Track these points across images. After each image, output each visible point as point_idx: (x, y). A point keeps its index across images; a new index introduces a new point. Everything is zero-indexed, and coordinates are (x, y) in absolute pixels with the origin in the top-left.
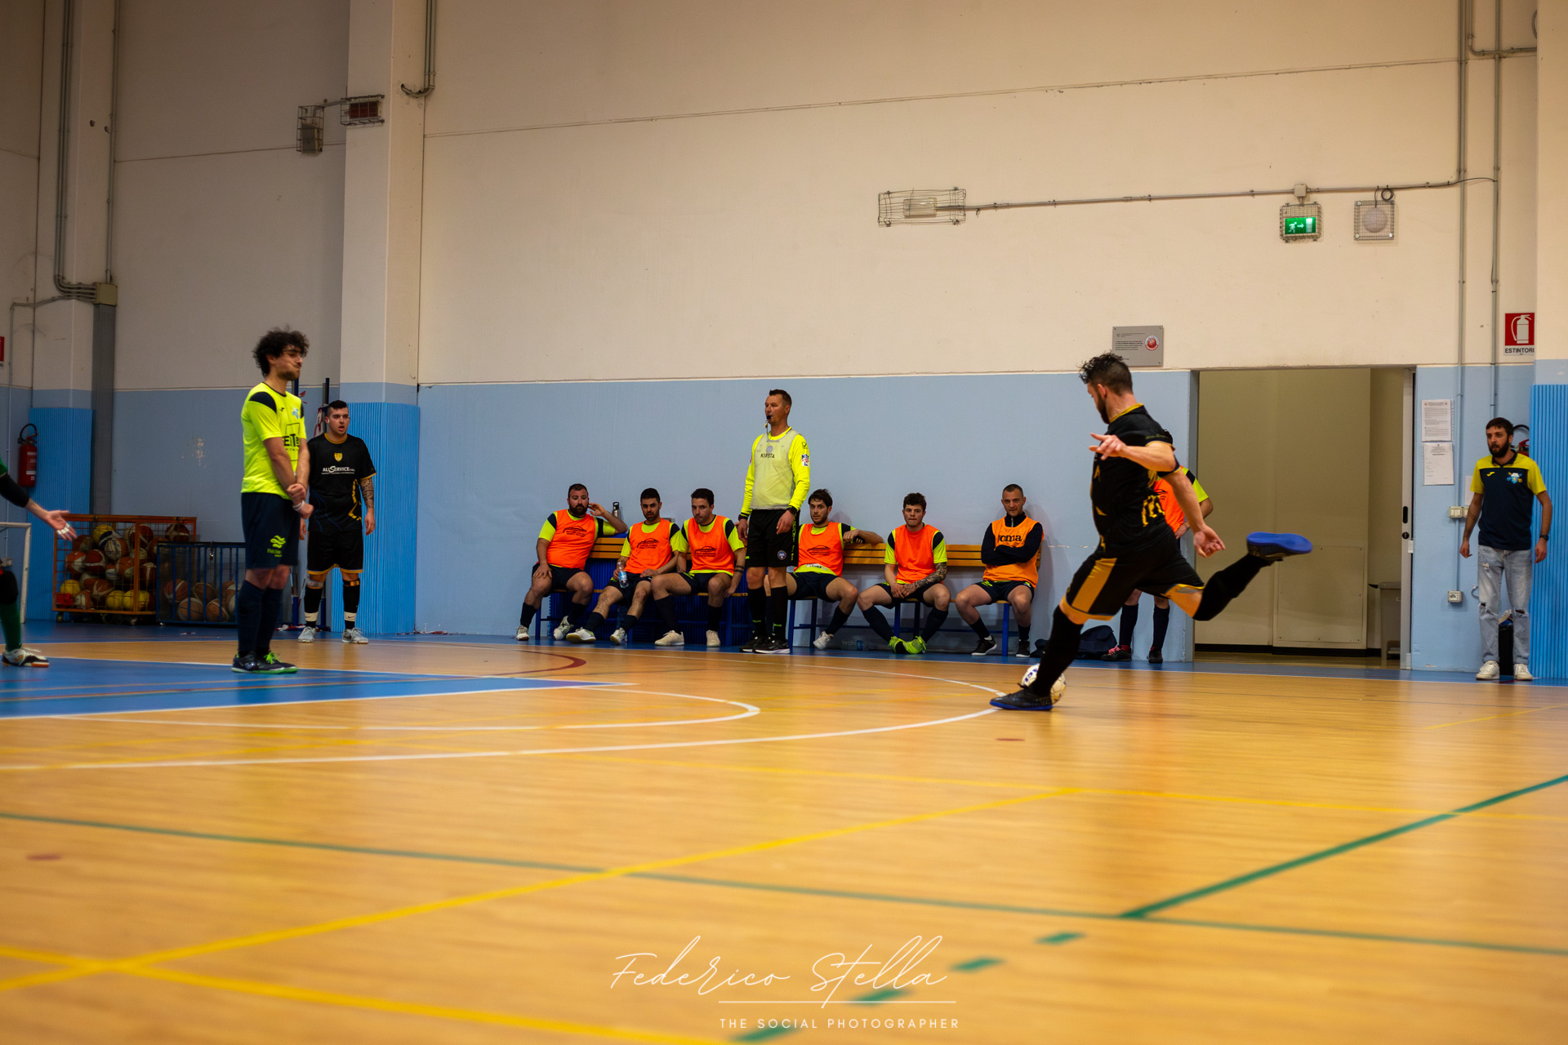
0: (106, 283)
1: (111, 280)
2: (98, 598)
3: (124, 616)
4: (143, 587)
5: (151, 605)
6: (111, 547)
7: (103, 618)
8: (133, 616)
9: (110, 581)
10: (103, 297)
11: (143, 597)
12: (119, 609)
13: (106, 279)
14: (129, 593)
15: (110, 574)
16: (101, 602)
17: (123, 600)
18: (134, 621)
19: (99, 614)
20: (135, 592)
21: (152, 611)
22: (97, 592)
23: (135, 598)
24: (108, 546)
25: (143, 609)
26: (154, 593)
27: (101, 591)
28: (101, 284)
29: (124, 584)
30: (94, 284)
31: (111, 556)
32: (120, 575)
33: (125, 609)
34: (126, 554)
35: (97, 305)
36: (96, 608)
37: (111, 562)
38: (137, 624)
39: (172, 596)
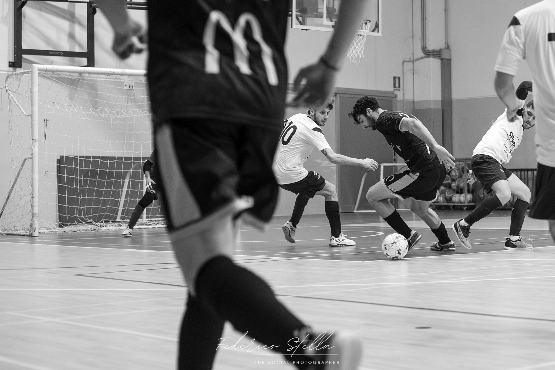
0: (446, 49)
1: (448, 47)
2: (448, 198)
3: (460, 206)
4: (469, 192)
5: (473, 201)
6: (453, 173)
7: (451, 207)
8: (465, 206)
9: (454, 190)
10: (445, 56)
11: (469, 197)
12: (458, 203)
13: (446, 47)
14: (462, 195)
15: (453, 186)
16: (449, 200)
17: (460, 198)
18: (465, 208)
19: (449, 206)
20: (466, 194)
21: (474, 203)
22: (447, 195)
23: (466, 197)
24: (452, 173)
25: (469, 202)
26: (474, 195)
27: (449, 194)
28: (443, 49)
29: (460, 191)
30: (441, 49)
31: (454, 178)
32: (458, 186)
33: (461, 203)
34: (461, 176)
35: (442, 59)
36: (447, 203)
37: (453, 180)
38: (467, 209)
39: (482, 196)
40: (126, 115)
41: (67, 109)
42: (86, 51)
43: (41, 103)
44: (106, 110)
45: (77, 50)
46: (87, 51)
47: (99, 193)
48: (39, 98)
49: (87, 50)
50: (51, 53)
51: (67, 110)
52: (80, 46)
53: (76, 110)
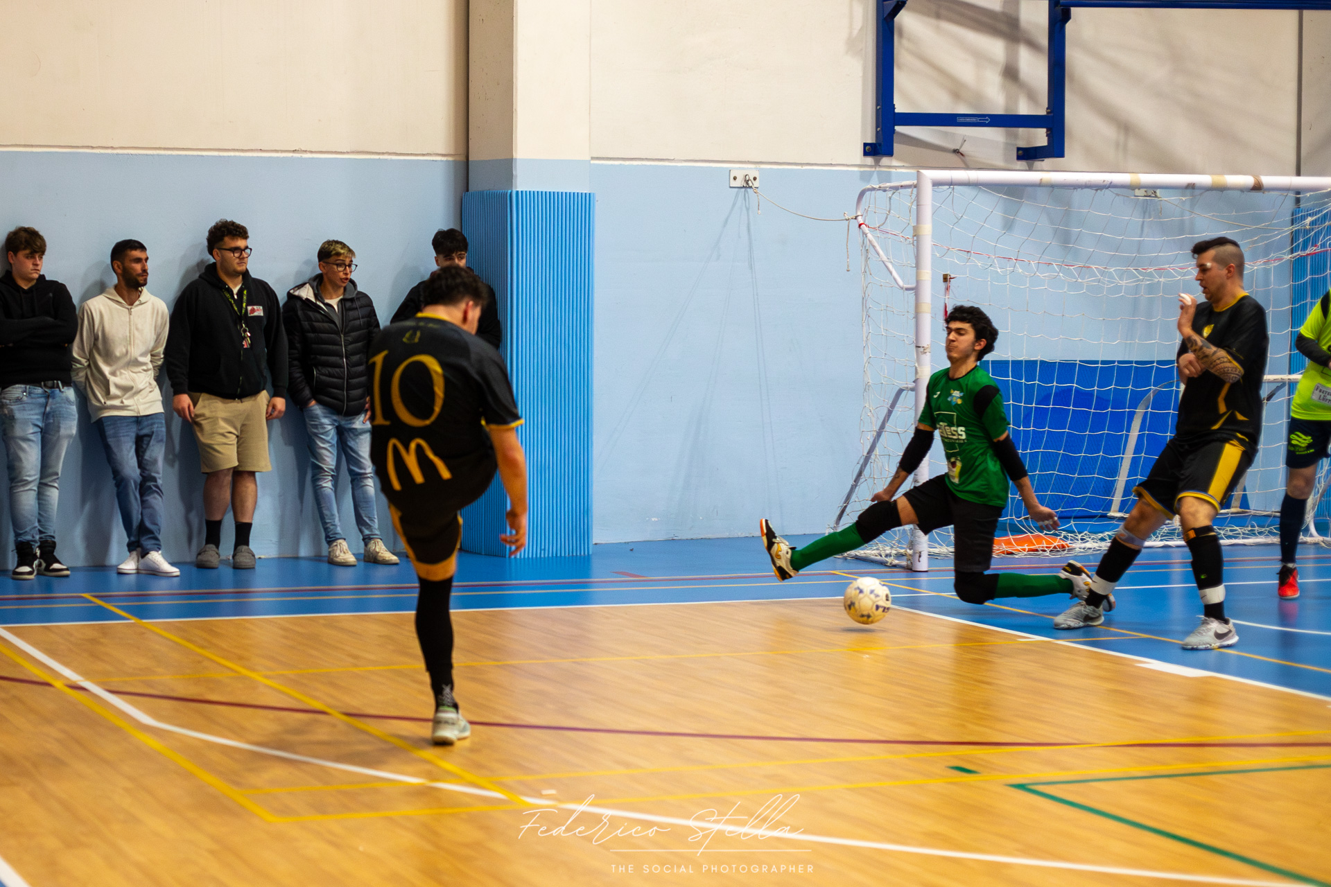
40: (1141, 277)
41: (1000, 268)
42: (1043, 112)
43: (938, 255)
44: (1093, 267)
45: (1024, 109)
46: (1048, 113)
47: (1069, 464)
48: (932, 241)
49: (1047, 109)
50: (962, 120)
51: (999, 270)
52: (1032, 96)
53: (1020, 271)
